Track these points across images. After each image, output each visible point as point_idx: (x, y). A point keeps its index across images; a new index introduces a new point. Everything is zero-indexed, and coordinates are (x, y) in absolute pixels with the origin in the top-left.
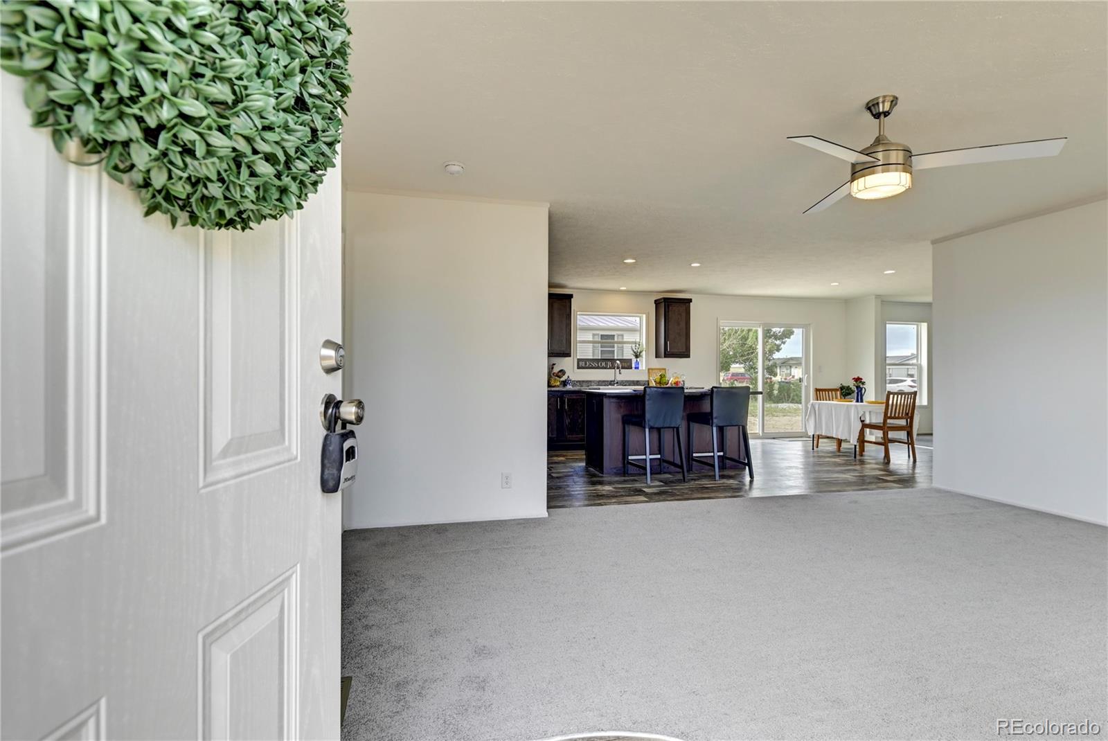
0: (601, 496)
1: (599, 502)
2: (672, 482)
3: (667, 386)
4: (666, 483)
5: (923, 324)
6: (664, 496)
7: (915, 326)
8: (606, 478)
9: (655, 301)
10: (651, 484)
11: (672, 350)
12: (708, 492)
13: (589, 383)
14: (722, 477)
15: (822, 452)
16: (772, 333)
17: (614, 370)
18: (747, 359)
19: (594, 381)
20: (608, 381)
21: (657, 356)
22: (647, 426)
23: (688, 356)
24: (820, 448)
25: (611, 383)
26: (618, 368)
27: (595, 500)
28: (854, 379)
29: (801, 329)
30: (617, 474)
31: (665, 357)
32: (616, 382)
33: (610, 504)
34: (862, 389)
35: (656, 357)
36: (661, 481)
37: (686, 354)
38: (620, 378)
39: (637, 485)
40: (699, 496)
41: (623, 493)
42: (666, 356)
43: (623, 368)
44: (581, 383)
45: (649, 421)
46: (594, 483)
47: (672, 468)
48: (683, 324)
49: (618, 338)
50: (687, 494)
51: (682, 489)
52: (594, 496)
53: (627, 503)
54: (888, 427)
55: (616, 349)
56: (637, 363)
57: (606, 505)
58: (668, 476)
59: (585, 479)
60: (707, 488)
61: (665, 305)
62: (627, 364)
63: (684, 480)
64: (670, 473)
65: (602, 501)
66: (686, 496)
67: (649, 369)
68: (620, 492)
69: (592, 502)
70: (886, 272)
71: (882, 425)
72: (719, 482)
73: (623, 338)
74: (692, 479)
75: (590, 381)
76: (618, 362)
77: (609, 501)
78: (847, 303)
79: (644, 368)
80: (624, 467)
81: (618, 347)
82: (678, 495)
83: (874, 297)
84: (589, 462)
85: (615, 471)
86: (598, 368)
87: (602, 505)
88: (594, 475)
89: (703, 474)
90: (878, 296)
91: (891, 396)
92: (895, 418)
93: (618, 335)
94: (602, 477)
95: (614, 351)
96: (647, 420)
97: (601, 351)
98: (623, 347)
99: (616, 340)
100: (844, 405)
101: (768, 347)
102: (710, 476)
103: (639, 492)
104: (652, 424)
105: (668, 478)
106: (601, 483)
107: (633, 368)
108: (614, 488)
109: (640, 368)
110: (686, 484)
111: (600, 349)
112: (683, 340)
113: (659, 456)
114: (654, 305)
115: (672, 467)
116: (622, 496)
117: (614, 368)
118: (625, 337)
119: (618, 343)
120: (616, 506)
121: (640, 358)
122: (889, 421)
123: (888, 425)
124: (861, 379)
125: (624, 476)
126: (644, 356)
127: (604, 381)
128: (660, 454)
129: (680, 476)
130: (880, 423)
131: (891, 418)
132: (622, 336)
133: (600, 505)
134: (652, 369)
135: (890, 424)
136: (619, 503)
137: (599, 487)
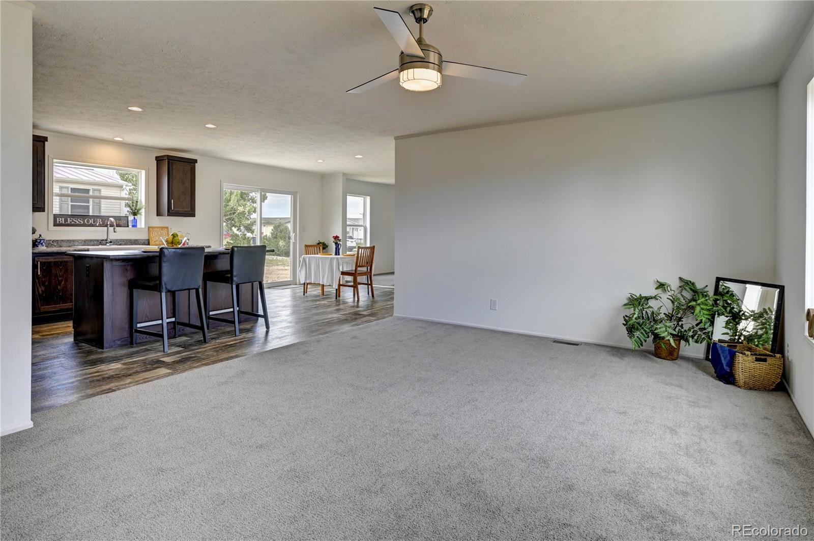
0: (108, 378)
1: (108, 387)
2: (191, 345)
3: (180, 246)
4: (186, 346)
5: (367, 197)
6: (189, 363)
7: (363, 198)
8: (107, 353)
9: (156, 157)
10: (169, 351)
11: (175, 209)
12: (233, 350)
13: (71, 242)
14: (241, 331)
15: (311, 296)
16: (250, 197)
17: (106, 228)
18: (230, 219)
19: (78, 241)
20: (98, 241)
21: (159, 214)
22: (164, 290)
23: (193, 215)
24: (308, 293)
25: (101, 242)
26: (112, 226)
27: (100, 386)
28: (333, 237)
29: (290, 196)
30: (122, 346)
31: (168, 215)
32: (109, 240)
33: (124, 387)
34: (339, 244)
35: (157, 215)
36: (179, 346)
37: (191, 213)
38: (113, 236)
39: (152, 356)
40: (226, 355)
41: (138, 369)
42: (171, 213)
43: (118, 226)
44: (58, 243)
45: (165, 284)
46: (93, 363)
47: (188, 330)
48: (188, 184)
49: (93, 192)
50: (213, 356)
51: (205, 351)
52: (98, 380)
53: (146, 381)
54: (358, 274)
55: (91, 204)
56: (135, 220)
57: (119, 389)
58: (184, 339)
59: (78, 360)
60: (231, 346)
61: (169, 162)
62: (121, 222)
63: (205, 341)
64: (185, 335)
65: (112, 385)
66: (213, 359)
67: (149, 228)
68: (133, 368)
69: (98, 389)
70: (356, 157)
71: (354, 272)
72: (239, 337)
73: (100, 193)
74: (212, 339)
75: (74, 241)
76: (112, 219)
77: (122, 383)
78: (323, 178)
79: (143, 226)
80: (131, 336)
81: (93, 202)
82: (204, 359)
83: (342, 174)
84: (79, 337)
85: (119, 343)
86: (84, 225)
87: (114, 391)
88: (90, 353)
89: (221, 331)
90: (344, 174)
91: (360, 250)
92: (361, 267)
93: (94, 190)
94: (102, 353)
95: (88, 206)
96: (163, 284)
97: (71, 205)
98: (100, 203)
99: (91, 193)
100: (328, 258)
101: (247, 209)
102: (229, 333)
103: (158, 364)
104: (169, 287)
105: (184, 341)
106: (102, 361)
107: (130, 226)
108: (124, 364)
109: (138, 226)
110: (207, 345)
111: (70, 203)
112: (188, 199)
113: (173, 319)
114: (156, 161)
115: (188, 328)
116: (137, 372)
117: (106, 226)
118: (102, 193)
119: (93, 197)
120: (135, 388)
121: (138, 216)
122: (359, 269)
123: (358, 272)
124: (339, 237)
125: (132, 347)
126: (143, 214)
127: (91, 241)
128: (174, 316)
129: (199, 337)
130: (352, 270)
131: (360, 266)
132: (100, 191)
133: (111, 390)
134: (153, 228)
135: (359, 271)
136: (137, 383)
137: (103, 367)
